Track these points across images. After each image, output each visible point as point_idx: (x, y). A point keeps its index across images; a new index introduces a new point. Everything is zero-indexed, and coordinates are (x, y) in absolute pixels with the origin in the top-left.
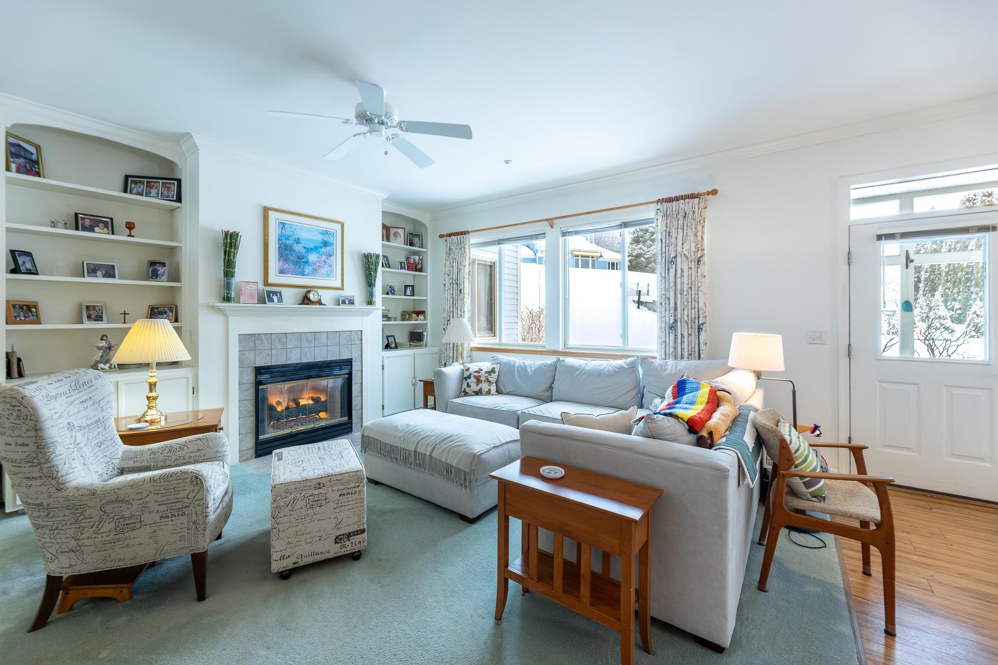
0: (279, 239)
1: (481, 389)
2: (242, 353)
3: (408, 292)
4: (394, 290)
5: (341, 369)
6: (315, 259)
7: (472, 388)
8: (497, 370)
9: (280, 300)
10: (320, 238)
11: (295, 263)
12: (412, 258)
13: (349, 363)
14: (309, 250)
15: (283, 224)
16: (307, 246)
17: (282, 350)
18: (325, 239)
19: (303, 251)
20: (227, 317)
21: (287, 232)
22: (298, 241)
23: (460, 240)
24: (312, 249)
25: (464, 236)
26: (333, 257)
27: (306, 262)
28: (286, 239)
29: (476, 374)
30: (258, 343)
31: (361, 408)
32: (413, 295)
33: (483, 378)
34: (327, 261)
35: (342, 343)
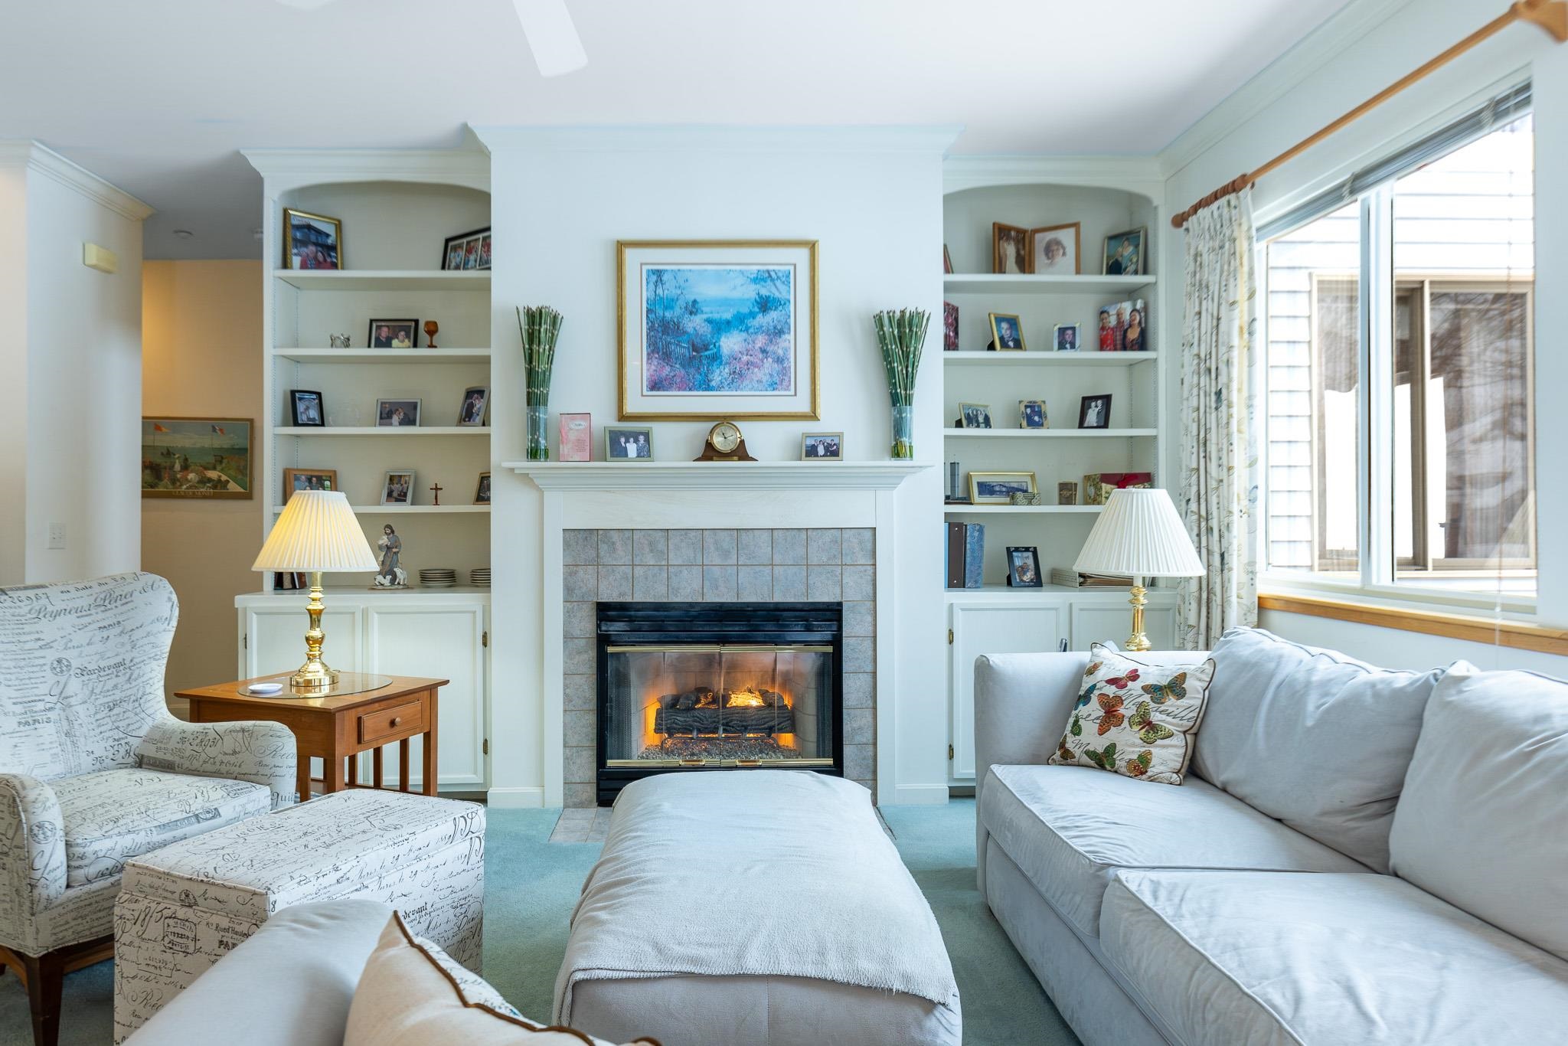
0: (649, 311)
1: (1111, 749)
2: (571, 571)
3: (1092, 417)
4: (1040, 414)
5: (809, 629)
6: (736, 348)
9: (645, 453)
10: (750, 292)
11: (688, 362)
12: (1113, 311)
13: (833, 613)
14: (721, 327)
15: (659, 273)
16: (716, 316)
17: (657, 567)
18: (764, 292)
19: (705, 330)
20: (541, 491)
21: (668, 290)
22: (693, 308)
24: (728, 323)
26: (786, 336)
27: (716, 358)
28: (666, 308)
30: (603, 548)
31: (871, 741)
32: (1105, 426)
34: (770, 349)
35: (814, 559)
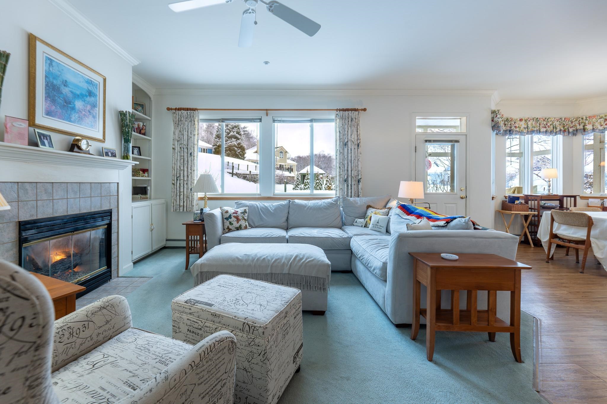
0: (46, 77)
1: (240, 226)
5: (103, 220)
6: (81, 107)
7: (234, 225)
8: (247, 211)
10: (85, 86)
11: (63, 107)
13: (109, 213)
15: (51, 61)
16: (74, 91)
17: (48, 201)
18: (90, 88)
19: (70, 95)
21: (55, 70)
22: (65, 83)
23: (190, 114)
24: (78, 95)
25: (194, 111)
26: (96, 109)
27: (73, 109)
28: (54, 78)
29: (235, 215)
30: (21, 193)
31: (117, 255)
33: (240, 218)
34: (91, 111)
35: (103, 195)
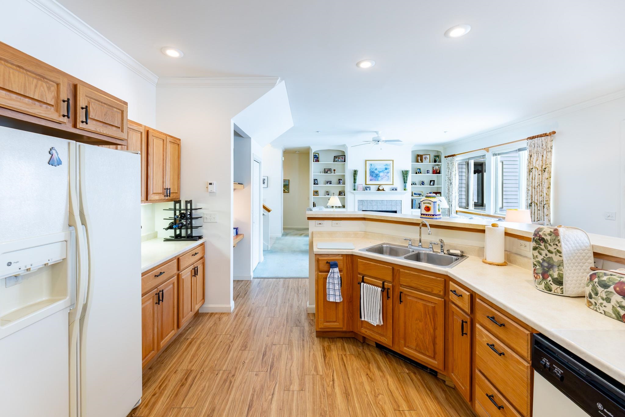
0: (370, 170)
2: (359, 205)
3: (432, 184)
4: (424, 183)
6: (382, 175)
9: (370, 189)
10: (384, 167)
11: (375, 177)
12: (435, 167)
13: (395, 212)
14: (380, 172)
15: (371, 164)
16: (379, 171)
17: (371, 205)
18: (386, 167)
19: (378, 172)
20: (355, 195)
21: (373, 167)
22: (376, 169)
23: (452, 159)
26: (389, 173)
27: (379, 176)
28: (372, 169)
30: (363, 203)
32: (434, 185)
34: (387, 175)
35: (393, 205)
